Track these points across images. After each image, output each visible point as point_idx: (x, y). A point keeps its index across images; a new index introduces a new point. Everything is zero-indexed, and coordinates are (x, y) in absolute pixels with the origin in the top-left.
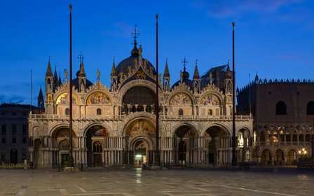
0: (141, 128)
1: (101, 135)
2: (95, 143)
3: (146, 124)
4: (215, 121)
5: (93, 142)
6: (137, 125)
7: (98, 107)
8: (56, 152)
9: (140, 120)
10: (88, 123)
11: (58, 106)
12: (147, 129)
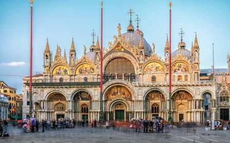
0: (119, 93)
1: (87, 99)
3: (123, 89)
4: (181, 86)
6: (116, 90)
7: (85, 76)
8: (52, 112)
11: (54, 76)
12: (124, 94)
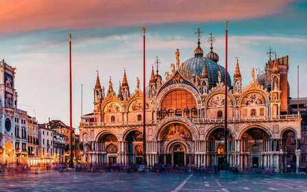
0: (177, 133)
1: (140, 140)
2: (137, 146)
3: (182, 128)
4: (253, 122)
5: (134, 146)
6: (173, 129)
7: (139, 113)
8: (104, 154)
9: (175, 124)
10: (126, 128)
11: (105, 114)
12: (183, 133)
